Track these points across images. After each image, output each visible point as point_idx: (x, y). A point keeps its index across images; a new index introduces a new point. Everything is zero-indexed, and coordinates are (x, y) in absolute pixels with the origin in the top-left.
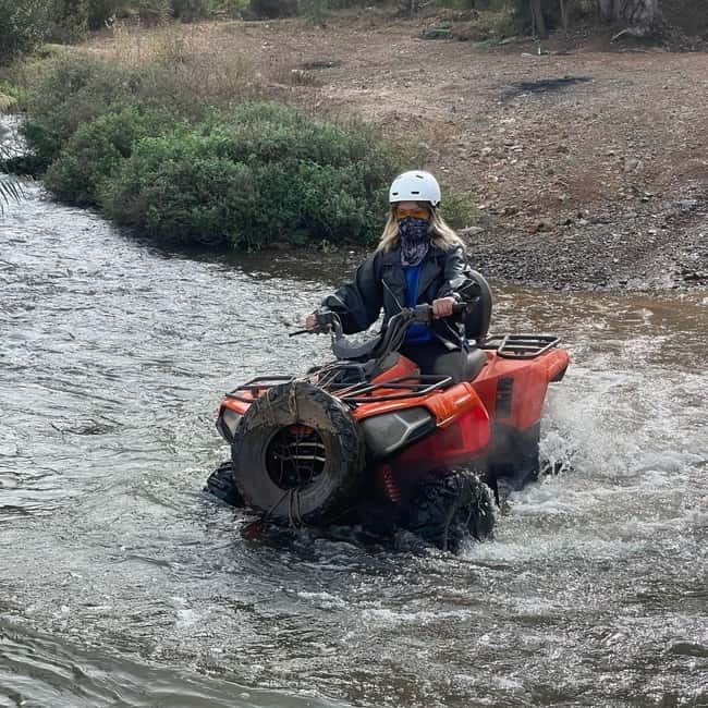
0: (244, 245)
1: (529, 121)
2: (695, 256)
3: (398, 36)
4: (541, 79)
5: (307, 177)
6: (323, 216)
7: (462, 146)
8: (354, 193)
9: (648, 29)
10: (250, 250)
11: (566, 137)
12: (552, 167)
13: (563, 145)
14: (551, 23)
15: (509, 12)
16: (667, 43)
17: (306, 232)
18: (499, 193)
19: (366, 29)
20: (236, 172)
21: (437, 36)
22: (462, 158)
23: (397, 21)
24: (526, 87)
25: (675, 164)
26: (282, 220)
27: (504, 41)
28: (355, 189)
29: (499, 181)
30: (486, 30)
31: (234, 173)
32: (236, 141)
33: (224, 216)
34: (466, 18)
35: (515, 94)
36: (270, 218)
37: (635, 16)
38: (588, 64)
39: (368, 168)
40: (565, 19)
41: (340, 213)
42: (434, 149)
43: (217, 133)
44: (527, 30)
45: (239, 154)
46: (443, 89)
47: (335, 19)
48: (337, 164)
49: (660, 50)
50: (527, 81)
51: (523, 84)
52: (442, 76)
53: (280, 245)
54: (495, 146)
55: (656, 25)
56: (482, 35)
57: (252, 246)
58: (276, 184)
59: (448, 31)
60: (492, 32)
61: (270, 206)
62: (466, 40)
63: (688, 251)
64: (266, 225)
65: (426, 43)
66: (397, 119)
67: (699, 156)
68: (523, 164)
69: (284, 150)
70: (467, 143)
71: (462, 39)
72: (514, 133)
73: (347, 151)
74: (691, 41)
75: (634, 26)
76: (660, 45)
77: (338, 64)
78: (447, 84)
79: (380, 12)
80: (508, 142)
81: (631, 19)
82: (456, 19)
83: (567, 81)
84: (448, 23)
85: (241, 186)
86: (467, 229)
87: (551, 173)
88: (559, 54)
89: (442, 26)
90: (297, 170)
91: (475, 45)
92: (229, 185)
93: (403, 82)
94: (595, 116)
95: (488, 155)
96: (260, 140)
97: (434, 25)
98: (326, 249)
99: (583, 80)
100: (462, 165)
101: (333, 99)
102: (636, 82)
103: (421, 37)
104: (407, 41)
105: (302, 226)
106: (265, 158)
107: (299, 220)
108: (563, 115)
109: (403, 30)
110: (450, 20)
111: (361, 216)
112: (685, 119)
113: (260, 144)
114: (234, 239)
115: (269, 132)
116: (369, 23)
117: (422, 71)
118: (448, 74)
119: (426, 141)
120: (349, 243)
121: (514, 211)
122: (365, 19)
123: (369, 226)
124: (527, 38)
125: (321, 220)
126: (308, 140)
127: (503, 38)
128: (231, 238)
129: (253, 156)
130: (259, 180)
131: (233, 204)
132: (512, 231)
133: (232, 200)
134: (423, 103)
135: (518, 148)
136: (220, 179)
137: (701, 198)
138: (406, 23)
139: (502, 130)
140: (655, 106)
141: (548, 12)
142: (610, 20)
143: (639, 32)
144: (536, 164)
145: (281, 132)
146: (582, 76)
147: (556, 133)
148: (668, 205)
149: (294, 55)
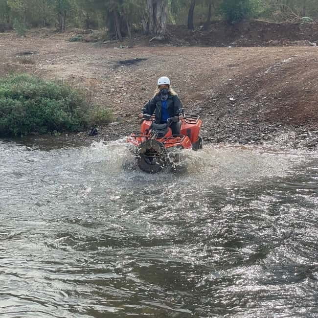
0: (19, 134)
1: (127, 77)
2: (206, 131)
3: (59, 41)
4: (127, 59)
5: (46, 105)
6: (53, 120)
7: (102, 88)
8: (66, 110)
9: (163, 37)
10: (22, 136)
11: (144, 84)
12: (141, 96)
13: (144, 87)
14: (124, 35)
15: (106, 30)
16: (171, 42)
17: (46, 127)
18: (122, 108)
19: (44, 37)
20: (15, 104)
21: (76, 40)
22: (103, 93)
23: (57, 34)
24: (122, 63)
25: (190, 94)
26: (36, 123)
27: (105, 42)
28: (66, 109)
29: (121, 103)
30: (96, 38)
31: (14, 104)
32: (12, 91)
33: (10, 121)
34: (87, 33)
35: (118, 66)
36: (30, 122)
37: (158, 32)
38: (144, 52)
39: (70, 100)
40: (130, 33)
41: (61, 119)
42: (91, 90)
43: (3, 87)
44: (114, 38)
45: (15, 96)
46: (88, 64)
47: (29, 33)
48: (57, 99)
49: (169, 45)
50: (121, 60)
51: (121, 62)
52: (85, 58)
53: (35, 133)
54: (115, 88)
55: (167, 35)
56: (95, 40)
57: (23, 134)
58: (32, 108)
59: (80, 38)
60: (99, 38)
61: (30, 117)
62: (89, 42)
63: (202, 129)
64: (28, 125)
65: (72, 43)
66: (74, 78)
67: (198, 90)
68: (129, 95)
69: (34, 94)
70: (104, 87)
71: (87, 41)
72: (122, 83)
73: (60, 93)
74: (181, 41)
75: (157, 36)
76: (169, 43)
77: (35, 53)
78: (89, 62)
79: (48, 30)
80: (120, 86)
81: (156, 33)
82: (83, 33)
83: (138, 60)
84: (80, 35)
85: (17, 109)
86: (113, 123)
87: (141, 99)
88: (129, 48)
89: (77, 36)
90: (41, 102)
91: (93, 44)
92: (12, 109)
93: (69, 61)
94: (154, 75)
95: (113, 92)
96: (24, 90)
97: (74, 36)
98: (56, 134)
99: (145, 59)
100: (104, 96)
101: (42, 69)
102: (166, 60)
103: (69, 41)
104: (63, 42)
105: (44, 125)
106: (27, 97)
107: (43, 123)
108: (140, 74)
109: (61, 38)
110: (81, 33)
111: (70, 120)
112: (190, 76)
113: (24, 92)
114: (15, 132)
115: (28, 86)
116: (44, 34)
117: (75, 56)
118: (87, 58)
119: (87, 87)
120: (65, 131)
121: (130, 115)
122: (42, 33)
123: (73, 123)
124: (114, 41)
125: (52, 122)
126: (44, 90)
127: (105, 41)
128: (13, 131)
129: (21, 97)
130: (25, 107)
131: (14, 117)
132: (131, 123)
133: (14, 115)
134: (82, 71)
135: (125, 88)
136: (8, 107)
137: (203, 108)
138: (60, 34)
139: (117, 81)
140: (177, 70)
141: (122, 31)
142: (147, 33)
143: (160, 38)
144: (134, 95)
145: (33, 86)
146: (144, 58)
147: (139, 82)
148: (191, 111)
149: (15, 49)
